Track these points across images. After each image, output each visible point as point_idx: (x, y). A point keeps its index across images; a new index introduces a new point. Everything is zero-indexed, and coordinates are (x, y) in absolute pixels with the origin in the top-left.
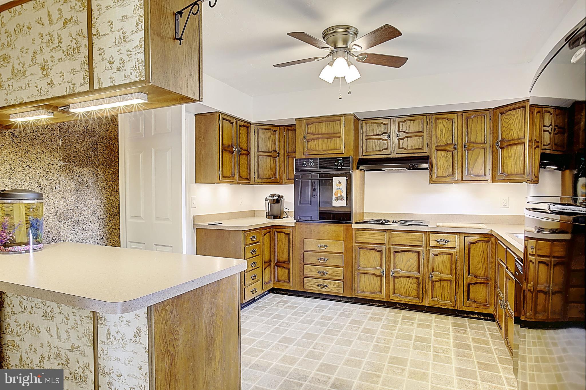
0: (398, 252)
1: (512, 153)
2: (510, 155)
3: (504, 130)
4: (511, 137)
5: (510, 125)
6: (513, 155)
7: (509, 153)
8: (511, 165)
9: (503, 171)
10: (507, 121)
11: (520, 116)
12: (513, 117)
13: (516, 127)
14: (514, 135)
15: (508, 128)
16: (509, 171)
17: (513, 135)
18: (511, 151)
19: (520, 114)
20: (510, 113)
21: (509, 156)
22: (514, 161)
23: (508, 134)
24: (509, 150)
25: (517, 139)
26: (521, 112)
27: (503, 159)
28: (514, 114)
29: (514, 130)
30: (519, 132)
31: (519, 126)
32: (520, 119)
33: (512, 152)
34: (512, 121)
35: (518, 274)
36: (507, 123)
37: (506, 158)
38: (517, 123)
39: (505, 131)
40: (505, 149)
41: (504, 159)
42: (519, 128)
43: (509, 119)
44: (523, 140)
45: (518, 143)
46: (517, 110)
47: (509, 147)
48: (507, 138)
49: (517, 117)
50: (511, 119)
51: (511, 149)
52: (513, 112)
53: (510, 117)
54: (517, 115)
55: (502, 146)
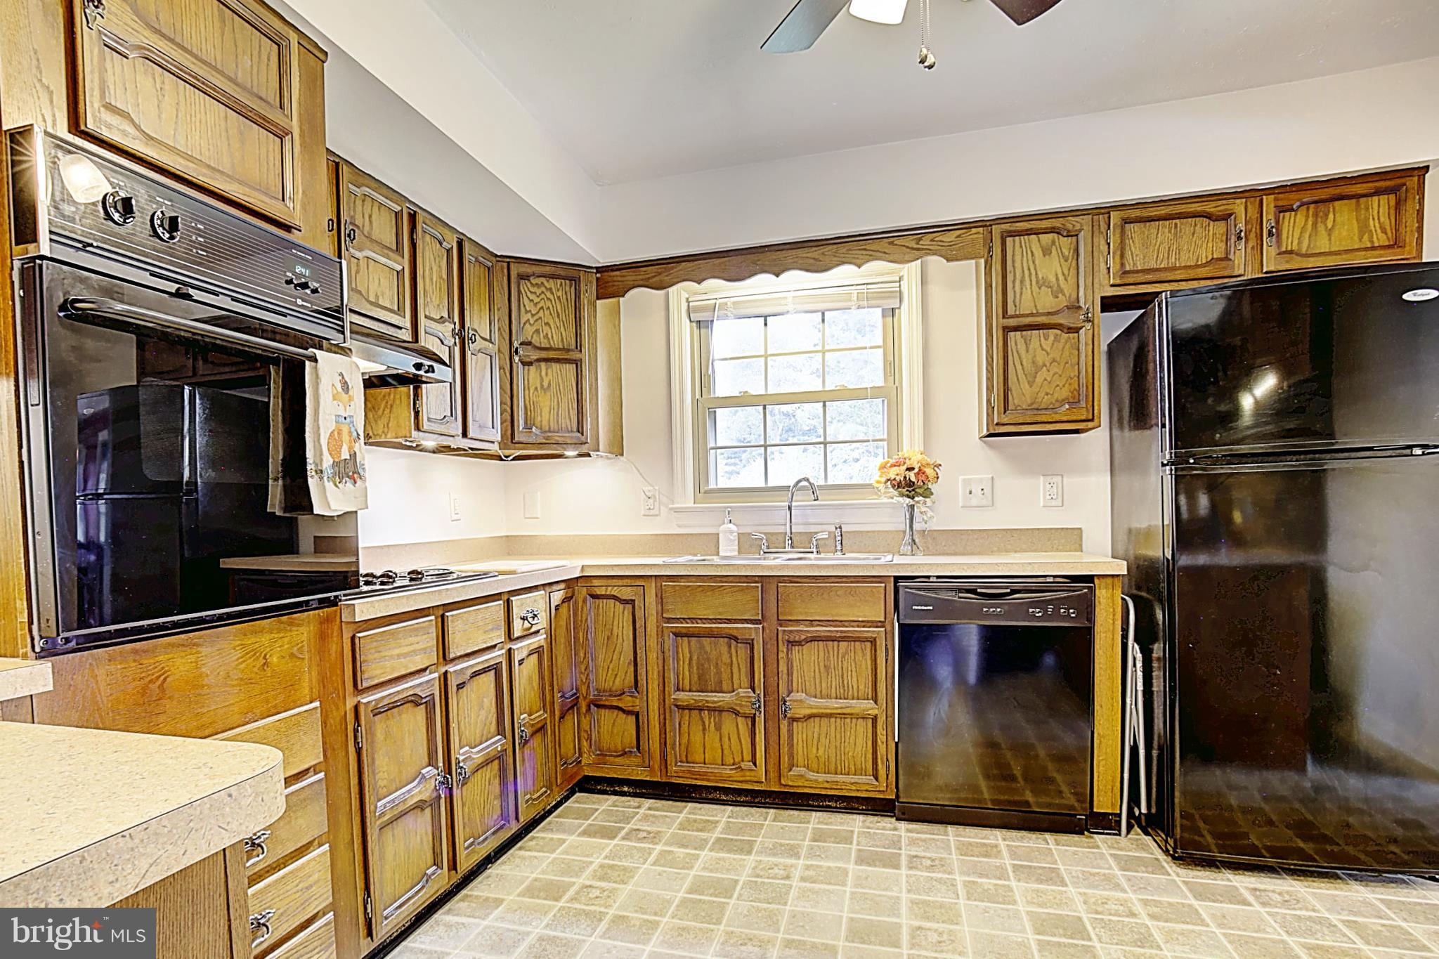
1: (550, 382)
2: (545, 384)
3: (528, 320)
4: (546, 341)
5: (542, 311)
6: (553, 385)
7: (542, 380)
8: (548, 408)
9: (529, 422)
10: (536, 300)
11: (564, 296)
12: (549, 294)
13: (557, 320)
14: (552, 337)
15: (536, 317)
16: (543, 421)
17: (550, 336)
18: (547, 374)
19: (566, 293)
20: (542, 283)
21: (542, 386)
22: (556, 400)
23: (537, 331)
24: (544, 372)
25: (559, 349)
26: (568, 289)
27: (527, 392)
28: (551, 289)
29: (552, 326)
30: (564, 334)
31: (564, 319)
32: (566, 303)
33: (550, 377)
34: (549, 304)
35: (931, 608)
36: (536, 305)
37: (536, 388)
38: (559, 311)
39: (532, 322)
40: (533, 368)
41: (531, 392)
42: (564, 325)
43: (541, 297)
44: (575, 355)
45: (566, 359)
46: (559, 281)
47: (543, 365)
48: (535, 341)
49: (559, 297)
50: (543, 296)
51: (547, 369)
52: (548, 281)
53: (543, 292)
54: (560, 294)
55: (528, 360)
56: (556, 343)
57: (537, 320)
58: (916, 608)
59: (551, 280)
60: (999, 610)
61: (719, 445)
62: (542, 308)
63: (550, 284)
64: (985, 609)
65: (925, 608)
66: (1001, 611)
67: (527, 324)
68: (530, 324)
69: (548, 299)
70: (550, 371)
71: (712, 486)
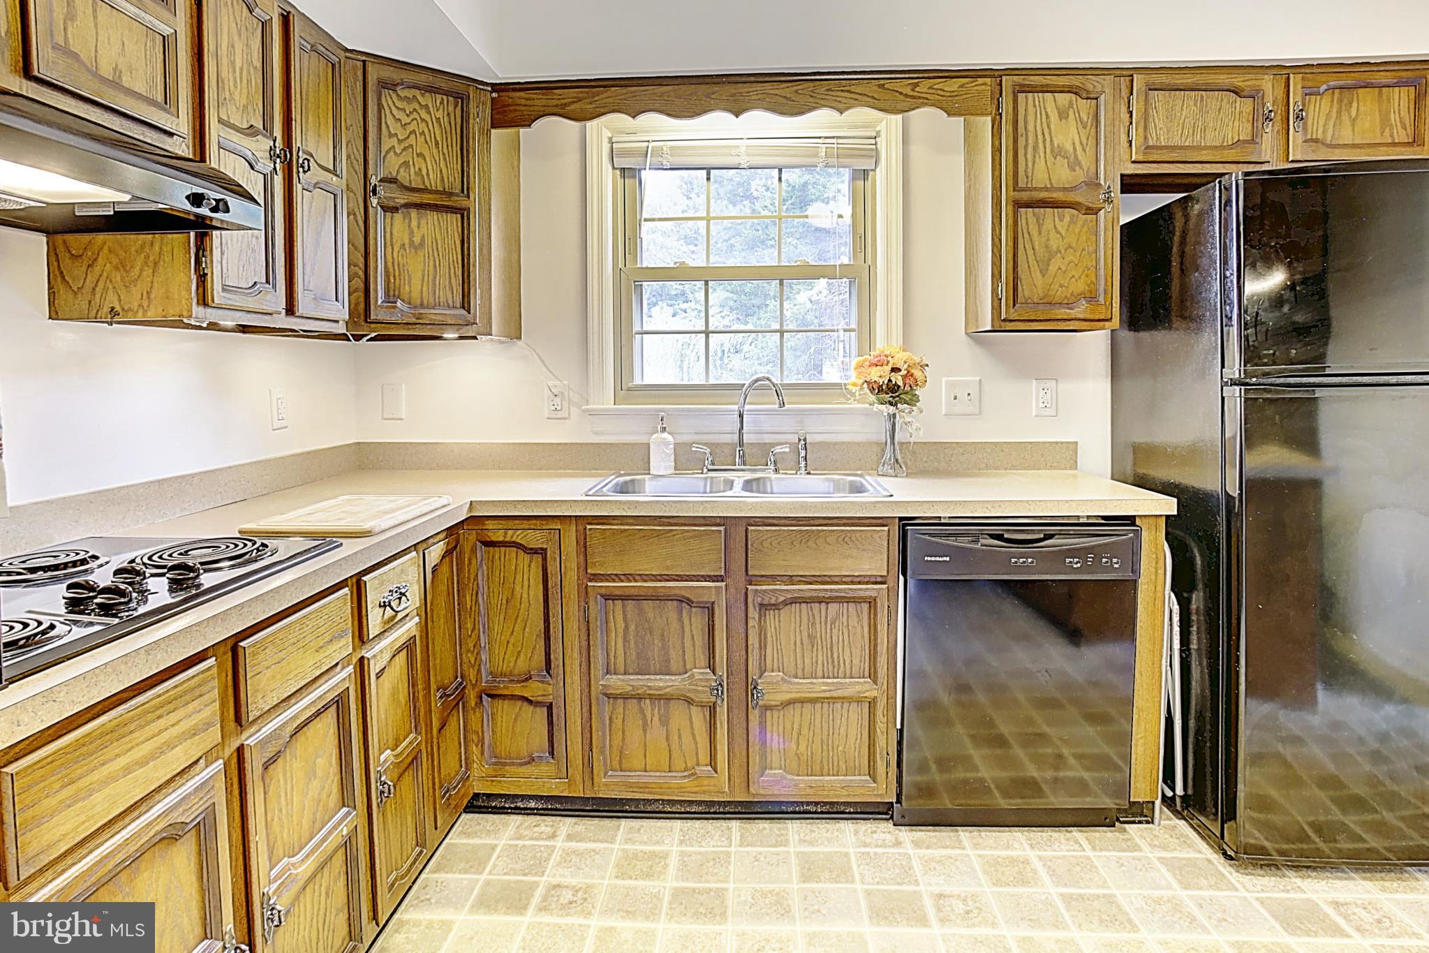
1: (423, 238)
2: (417, 240)
3: (393, 147)
4: (419, 179)
5: (413, 136)
6: (428, 241)
7: (412, 232)
8: (420, 275)
9: (393, 294)
10: (405, 120)
11: (446, 119)
12: (424, 115)
13: (435, 151)
14: (428, 174)
15: (406, 144)
16: (413, 294)
17: (424, 172)
18: (419, 227)
19: (448, 114)
20: (415, 97)
21: (412, 243)
22: (432, 263)
23: (406, 164)
24: (414, 223)
25: (437, 192)
26: (451, 108)
27: (389, 249)
28: (426, 107)
29: (428, 159)
30: (444, 171)
31: (446, 151)
32: (448, 130)
33: (424, 230)
34: (423, 126)
35: (948, 559)
36: (404, 127)
37: (403, 246)
38: (439, 138)
39: (398, 151)
40: (398, 217)
41: (396, 250)
42: (445, 159)
43: (412, 117)
44: (463, 203)
45: (448, 207)
46: (439, 97)
47: (414, 213)
48: (403, 177)
49: (438, 120)
50: (415, 115)
51: (419, 219)
52: (423, 95)
53: (415, 110)
54: (439, 114)
55: (391, 204)
56: (433, 181)
57: (405, 149)
58: (929, 559)
59: (427, 94)
60: (1030, 560)
61: (646, 328)
62: (413, 132)
63: (426, 99)
64: (1013, 560)
65: (941, 559)
66: (1032, 562)
67: (392, 153)
68: (395, 152)
69: (423, 120)
70: (423, 222)
71: (637, 381)
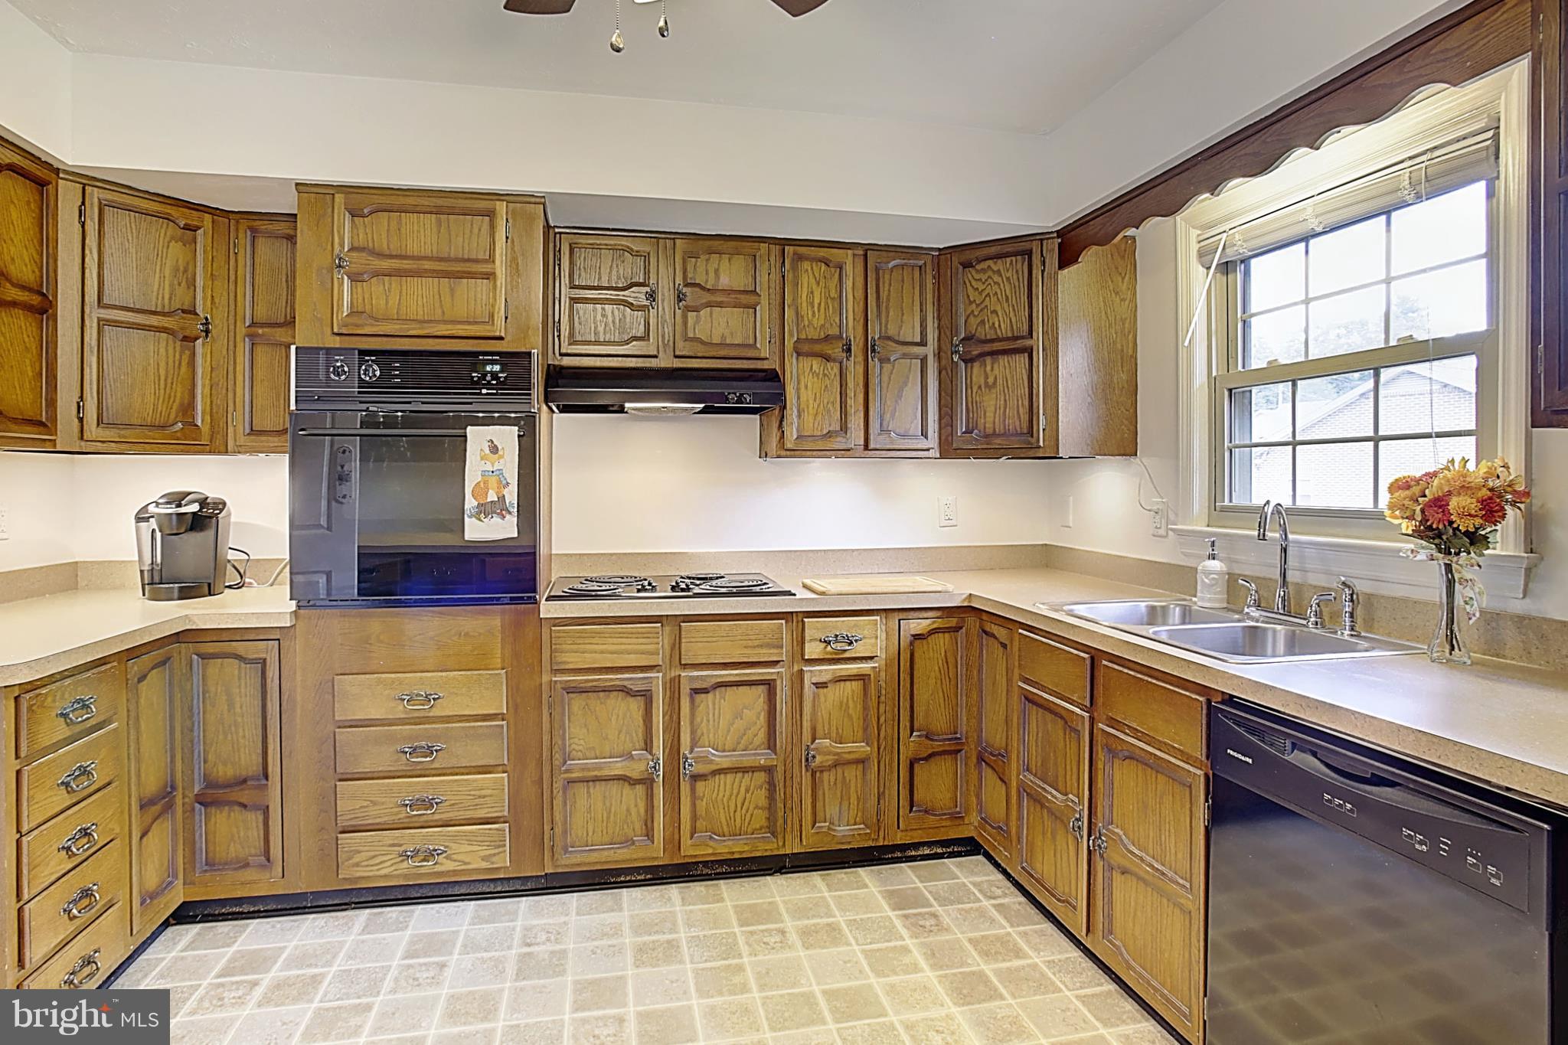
0: (705, 691)
1: (996, 378)
2: (991, 380)
3: (973, 311)
4: (992, 332)
5: (988, 298)
6: (1000, 381)
7: (987, 377)
8: (993, 409)
9: (971, 425)
10: (981, 287)
11: (1015, 277)
12: (996, 278)
13: (1006, 305)
14: (1000, 326)
15: (983, 306)
16: (987, 425)
17: (997, 325)
18: (992, 370)
19: (1017, 271)
20: (989, 266)
21: (986, 383)
22: (1002, 398)
23: (983, 322)
24: (989, 368)
25: (1008, 339)
26: (1020, 266)
27: (969, 391)
28: (999, 271)
29: (1000, 314)
30: (1013, 320)
31: (1015, 304)
32: (1017, 284)
33: (996, 371)
34: (995, 288)
36: (980, 293)
37: (980, 387)
38: (1009, 295)
39: (976, 313)
40: (976, 365)
41: (974, 391)
42: (1014, 310)
43: (987, 283)
44: (1028, 342)
45: (1014, 349)
46: (1008, 260)
47: (988, 360)
48: (981, 334)
49: (1008, 279)
50: (990, 281)
51: (992, 364)
52: (995, 263)
53: (989, 277)
54: (1009, 274)
55: (968, 357)
56: (1005, 330)
57: (981, 310)
58: (1232, 753)
59: (999, 261)
60: (1349, 806)
62: (988, 295)
63: (998, 265)
64: (1327, 796)
65: (1243, 758)
66: (1351, 811)
67: (971, 316)
68: (975, 316)
69: (995, 283)
70: (996, 366)
